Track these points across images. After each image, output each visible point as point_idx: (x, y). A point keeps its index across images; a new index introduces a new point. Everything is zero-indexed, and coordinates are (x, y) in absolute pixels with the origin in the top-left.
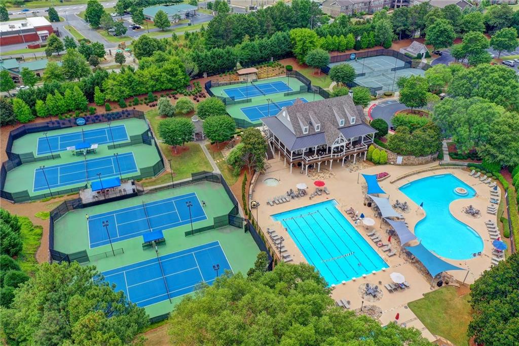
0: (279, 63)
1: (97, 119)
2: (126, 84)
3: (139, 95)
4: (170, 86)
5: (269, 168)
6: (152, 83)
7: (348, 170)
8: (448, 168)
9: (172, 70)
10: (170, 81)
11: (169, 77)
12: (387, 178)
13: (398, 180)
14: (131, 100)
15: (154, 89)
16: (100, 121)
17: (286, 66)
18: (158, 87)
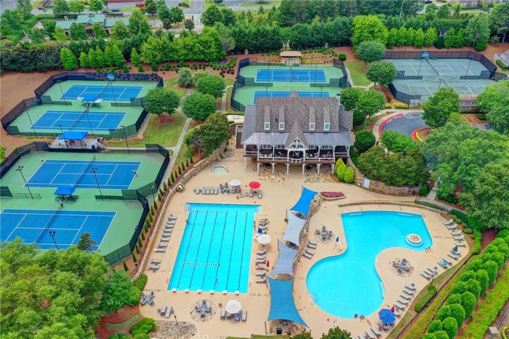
0: (334, 50)
1: (128, 78)
2: (160, 49)
3: (172, 62)
4: (202, 57)
5: (230, 156)
6: (185, 51)
7: (305, 178)
8: (423, 208)
9: (207, 42)
10: (202, 52)
11: (202, 48)
12: (340, 199)
13: (351, 205)
14: (163, 65)
15: (187, 58)
16: (129, 80)
17: (340, 55)
18: (190, 56)
